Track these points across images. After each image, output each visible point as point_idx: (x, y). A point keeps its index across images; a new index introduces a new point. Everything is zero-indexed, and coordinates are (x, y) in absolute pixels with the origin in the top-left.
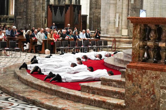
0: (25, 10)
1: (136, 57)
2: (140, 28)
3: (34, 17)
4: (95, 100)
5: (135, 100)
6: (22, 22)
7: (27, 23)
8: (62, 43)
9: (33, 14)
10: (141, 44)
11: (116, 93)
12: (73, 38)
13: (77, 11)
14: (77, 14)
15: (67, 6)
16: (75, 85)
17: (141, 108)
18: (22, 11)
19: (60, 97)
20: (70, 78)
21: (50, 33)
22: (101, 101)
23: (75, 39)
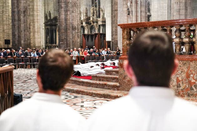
0: (65, 38)
1: (125, 51)
2: (127, 31)
3: (72, 42)
4: (100, 84)
5: (126, 81)
6: (64, 46)
7: (67, 47)
8: (90, 58)
9: (71, 40)
10: (128, 42)
11: (114, 79)
12: (98, 55)
13: (103, 38)
14: (103, 40)
15: (96, 34)
16: (89, 77)
17: (129, 86)
18: (63, 38)
19: (78, 85)
20: (87, 73)
21: (82, 51)
22: (104, 84)
23: (100, 55)
